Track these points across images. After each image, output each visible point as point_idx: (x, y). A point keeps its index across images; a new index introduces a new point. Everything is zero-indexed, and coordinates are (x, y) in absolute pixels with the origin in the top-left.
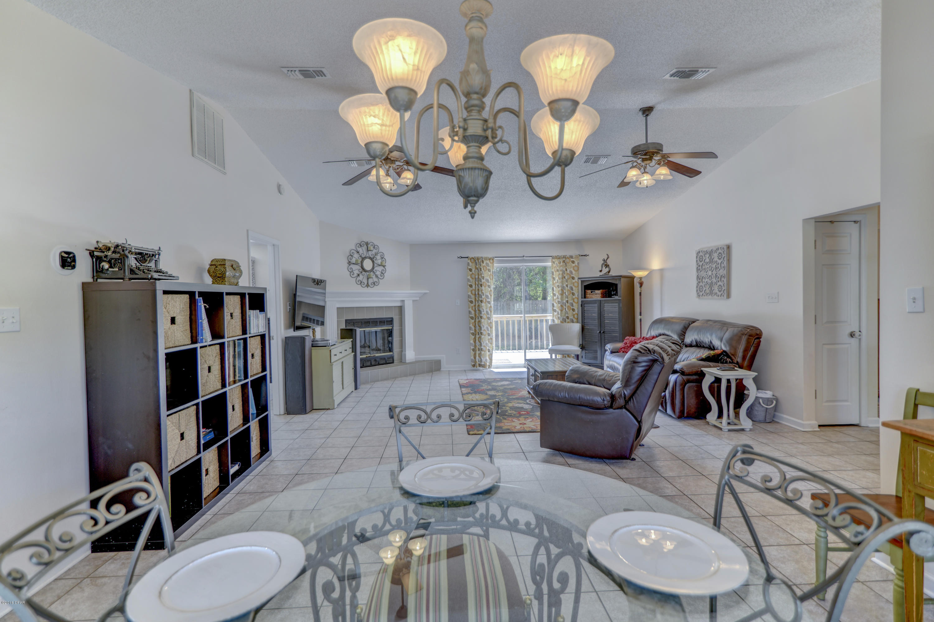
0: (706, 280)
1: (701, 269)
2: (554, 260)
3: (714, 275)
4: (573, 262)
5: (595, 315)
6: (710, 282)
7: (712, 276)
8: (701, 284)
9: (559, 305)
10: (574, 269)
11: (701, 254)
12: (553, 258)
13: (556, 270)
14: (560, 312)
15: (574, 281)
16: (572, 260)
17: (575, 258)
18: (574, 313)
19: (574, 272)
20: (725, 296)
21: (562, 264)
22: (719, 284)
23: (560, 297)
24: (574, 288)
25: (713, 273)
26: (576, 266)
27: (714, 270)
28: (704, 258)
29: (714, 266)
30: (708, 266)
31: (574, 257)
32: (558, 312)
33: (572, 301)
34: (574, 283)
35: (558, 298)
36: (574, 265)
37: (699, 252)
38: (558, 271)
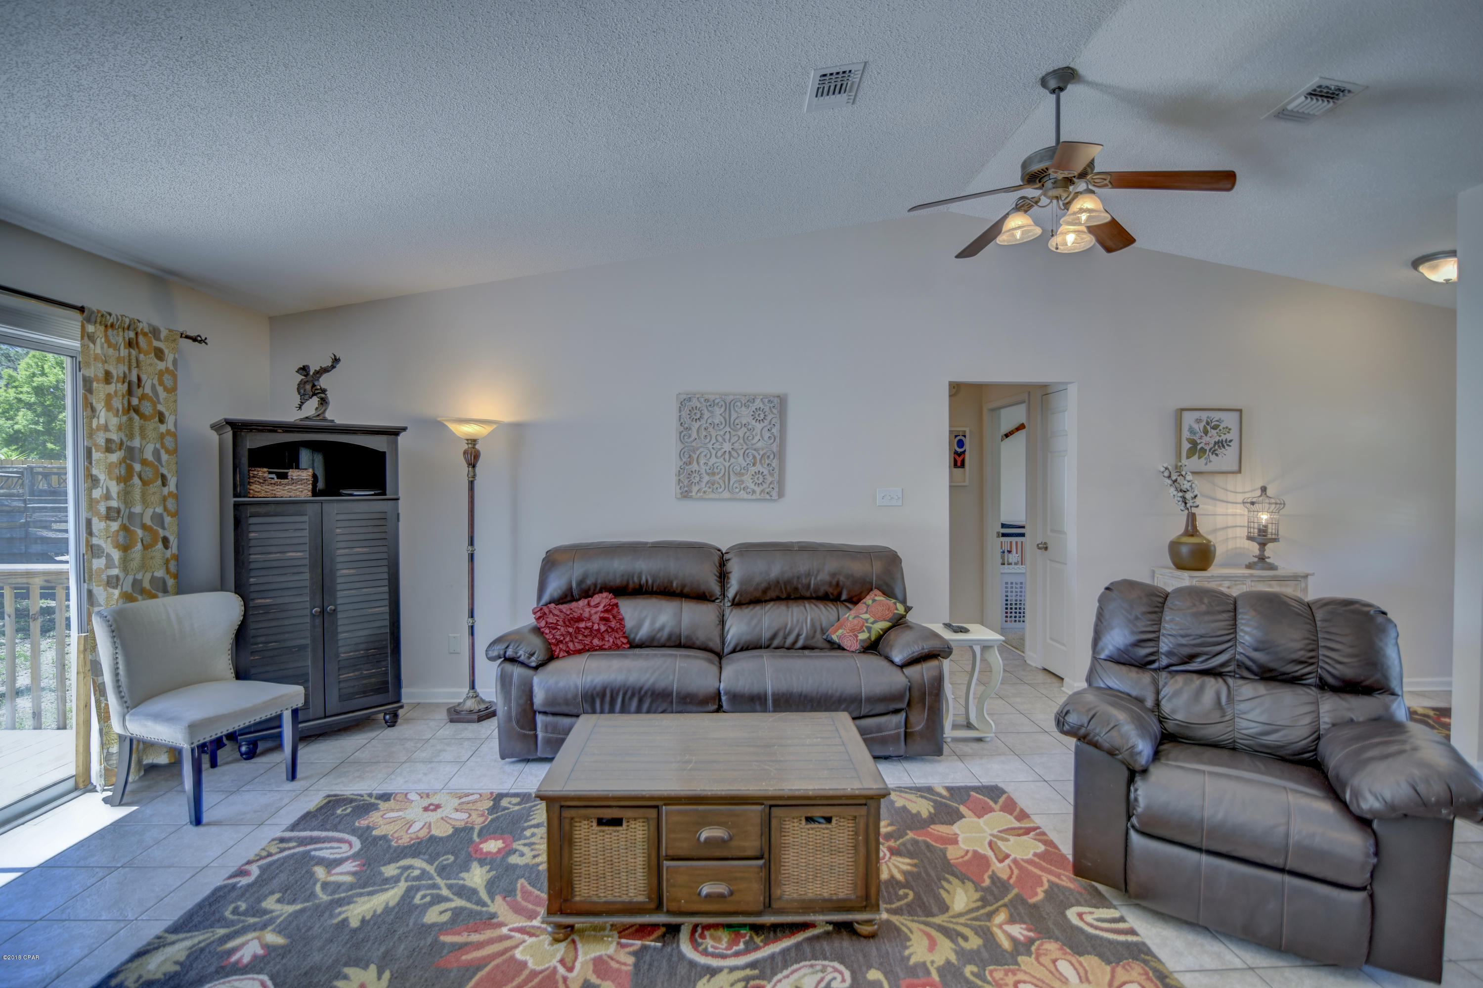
0: (713, 460)
1: (694, 435)
2: (91, 328)
3: (741, 453)
4: (159, 354)
5: (300, 555)
6: (727, 464)
7: (734, 454)
8: (695, 467)
9: (115, 526)
10: (161, 383)
11: (695, 403)
12: (88, 320)
13: (101, 375)
14: (116, 555)
15: (163, 428)
16: (156, 344)
17: (167, 339)
18: (168, 553)
19: (162, 394)
20: (775, 494)
21: (124, 352)
22: (753, 470)
23: (115, 488)
24: (165, 457)
25: (737, 446)
26: (167, 369)
27: (741, 441)
28: (707, 414)
29: (741, 433)
30: (722, 433)
31: (164, 334)
32: (108, 556)
33: (159, 510)
34: (162, 437)
35: (107, 497)
36: (161, 365)
37: (690, 399)
38: (108, 378)
